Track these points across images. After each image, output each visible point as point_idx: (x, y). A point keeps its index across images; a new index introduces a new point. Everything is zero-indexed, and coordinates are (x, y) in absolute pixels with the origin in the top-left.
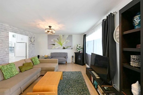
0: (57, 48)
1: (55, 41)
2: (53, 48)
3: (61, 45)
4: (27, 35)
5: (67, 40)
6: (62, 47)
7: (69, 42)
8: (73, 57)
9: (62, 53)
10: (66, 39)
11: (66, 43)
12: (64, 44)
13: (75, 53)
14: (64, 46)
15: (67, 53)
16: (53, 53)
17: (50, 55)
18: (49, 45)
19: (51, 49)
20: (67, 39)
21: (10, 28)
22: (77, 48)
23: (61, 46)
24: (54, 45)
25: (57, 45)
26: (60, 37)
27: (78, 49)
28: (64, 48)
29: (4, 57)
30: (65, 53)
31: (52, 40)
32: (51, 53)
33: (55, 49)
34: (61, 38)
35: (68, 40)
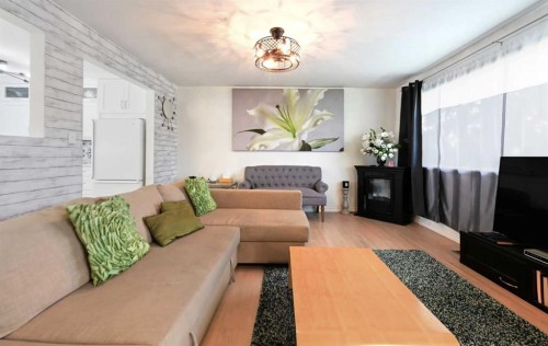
0: (274, 145)
1: (263, 115)
2: (256, 146)
3: (293, 132)
5: (317, 112)
6: (297, 144)
7: (327, 118)
9: (297, 168)
10: (316, 108)
11: (315, 125)
12: (304, 127)
13: (357, 167)
14: (305, 138)
15: (319, 169)
16: (256, 169)
17: (240, 178)
18: (237, 132)
19: (248, 150)
20: (322, 105)
22: (372, 145)
23: (291, 139)
24: (261, 132)
25: (275, 135)
26: (286, 100)
27: (380, 149)
28: (305, 148)
29: (62, 172)
30: (311, 169)
31: (252, 112)
32: (247, 169)
33: (264, 149)
34: (294, 102)
35: (325, 112)
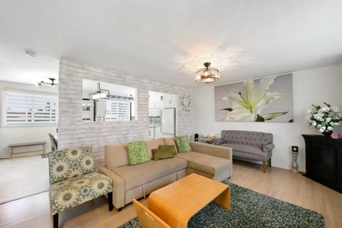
0: (238, 117)
1: (231, 99)
2: (228, 119)
3: (251, 109)
4: (176, 94)
5: (269, 94)
6: (254, 117)
7: (276, 97)
8: (295, 150)
9: (253, 133)
10: (267, 91)
11: (267, 103)
12: (258, 105)
13: (305, 136)
14: (259, 113)
15: (271, 135)
16: (227, 132)
17: (219, 136)
18: (217, 111)
19: (223, 120)
20: (272, 89)
21: (150, 85)
22: (313, 119)
23: (250, 114)
24: (230, 110)
25: (239, 111)
26: (246, 88)
27: (319, 122)
28: (260, 119)
30: (263, 134)
31: (225, 99)
32: (223, 131)
33: (232, 120)
34: (250, 90)
35: (274, 93)
